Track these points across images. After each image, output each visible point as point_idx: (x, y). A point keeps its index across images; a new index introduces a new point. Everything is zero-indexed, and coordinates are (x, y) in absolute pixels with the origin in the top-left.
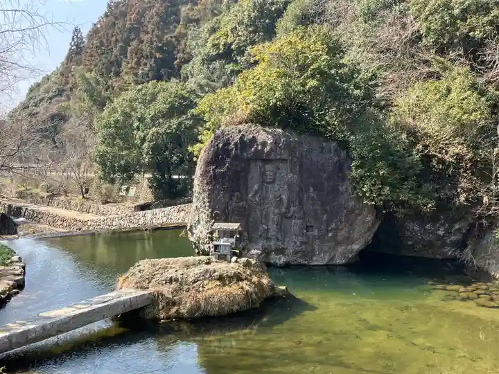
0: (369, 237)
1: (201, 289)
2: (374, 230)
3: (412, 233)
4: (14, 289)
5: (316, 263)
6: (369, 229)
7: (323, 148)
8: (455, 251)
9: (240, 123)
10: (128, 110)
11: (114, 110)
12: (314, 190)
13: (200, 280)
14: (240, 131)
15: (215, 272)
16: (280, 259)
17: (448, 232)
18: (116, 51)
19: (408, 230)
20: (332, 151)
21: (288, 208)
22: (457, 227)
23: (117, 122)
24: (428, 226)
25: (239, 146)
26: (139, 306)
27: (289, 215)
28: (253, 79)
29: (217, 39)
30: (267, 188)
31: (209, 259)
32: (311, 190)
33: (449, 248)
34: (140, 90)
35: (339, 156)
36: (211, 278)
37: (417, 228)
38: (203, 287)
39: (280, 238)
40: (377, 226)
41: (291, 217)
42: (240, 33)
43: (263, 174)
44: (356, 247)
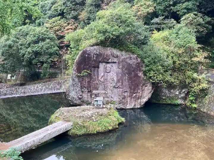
0: (150, 96)
3: (165, 94)
7: (131, 57)
8: (182, 101)
12: (128, 76)
17: (180, 93)
19: (163, 92)
20: (135, 59)
21: (116, 84)
22: (183, 91)
24: (172, 91)
26: (68, 130)
27: (117, 87)
29: (57, 7)
30: (107, 75)
33: (180, 100)
35: (138, 60)
37: (167, 92)
39: (113, 97)
40: (153, 91)
41: (117, 88)
42: (68, 5)
43: (106, 68)
44: (145, 100)
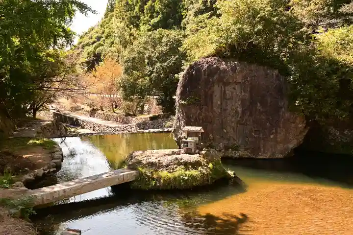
0: (301, 138)
1: (172, 171)
2: (304, 134)
3: (334, 137)
4: (53, 168)
5: (261, 157)
6: (301, 133)
7: (267, 74)
9: (208, 57)
10: (142, 50)
11: (133, 50)
12: (261, 105)
13: (171, 165)
14: (207, 62)
15: (181, 159)
16: (236, 153)
18: (137, 9)
19: (331, 134)
20: (274, 77)
21: (242, 117)
23: (134, 58)
24: (346, 132)
25: (207, 73)
26: (129, 181)
27: (242, 122)
28: (217, 25)
30: (227, 103)
31: (179, 151)
32: (259, 104)
34: (150, 36)
35: (279, 80)
36: (179, 164)
37: (338, 134)
38: (173, 169)
39: (235, 139)
40: (307, 131)
41: (243, 124)
44: (291, 146)
